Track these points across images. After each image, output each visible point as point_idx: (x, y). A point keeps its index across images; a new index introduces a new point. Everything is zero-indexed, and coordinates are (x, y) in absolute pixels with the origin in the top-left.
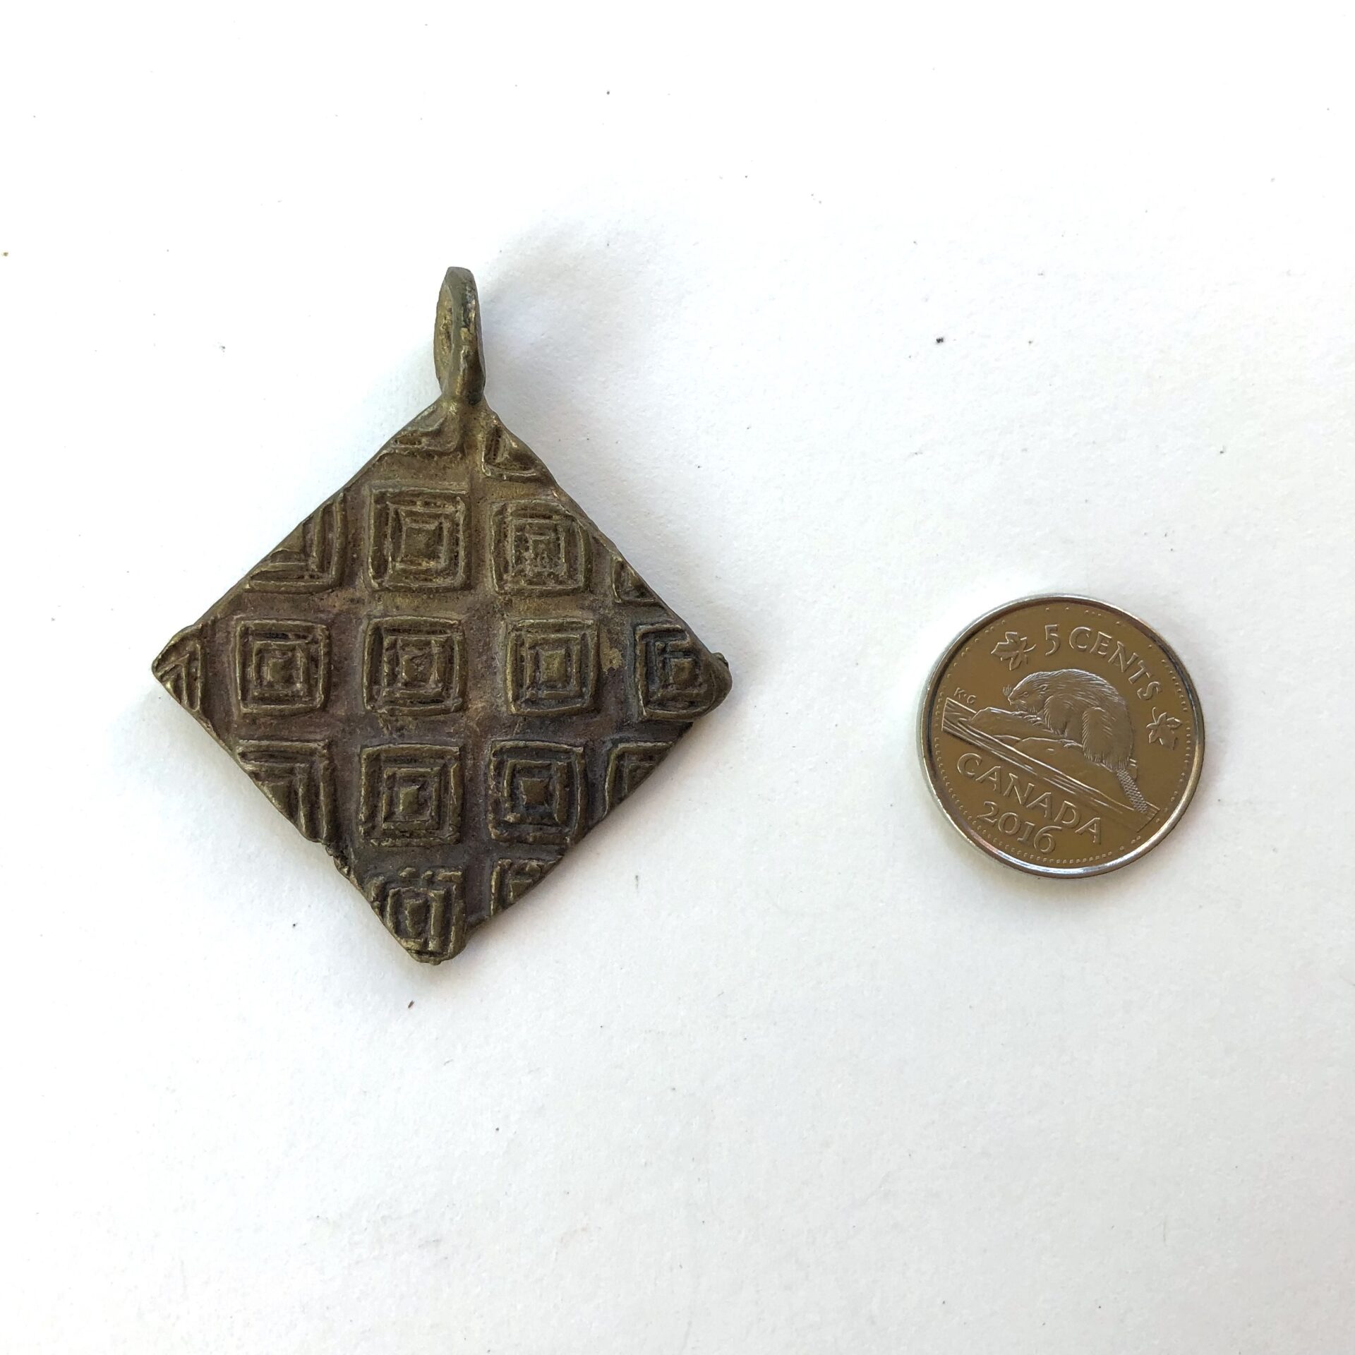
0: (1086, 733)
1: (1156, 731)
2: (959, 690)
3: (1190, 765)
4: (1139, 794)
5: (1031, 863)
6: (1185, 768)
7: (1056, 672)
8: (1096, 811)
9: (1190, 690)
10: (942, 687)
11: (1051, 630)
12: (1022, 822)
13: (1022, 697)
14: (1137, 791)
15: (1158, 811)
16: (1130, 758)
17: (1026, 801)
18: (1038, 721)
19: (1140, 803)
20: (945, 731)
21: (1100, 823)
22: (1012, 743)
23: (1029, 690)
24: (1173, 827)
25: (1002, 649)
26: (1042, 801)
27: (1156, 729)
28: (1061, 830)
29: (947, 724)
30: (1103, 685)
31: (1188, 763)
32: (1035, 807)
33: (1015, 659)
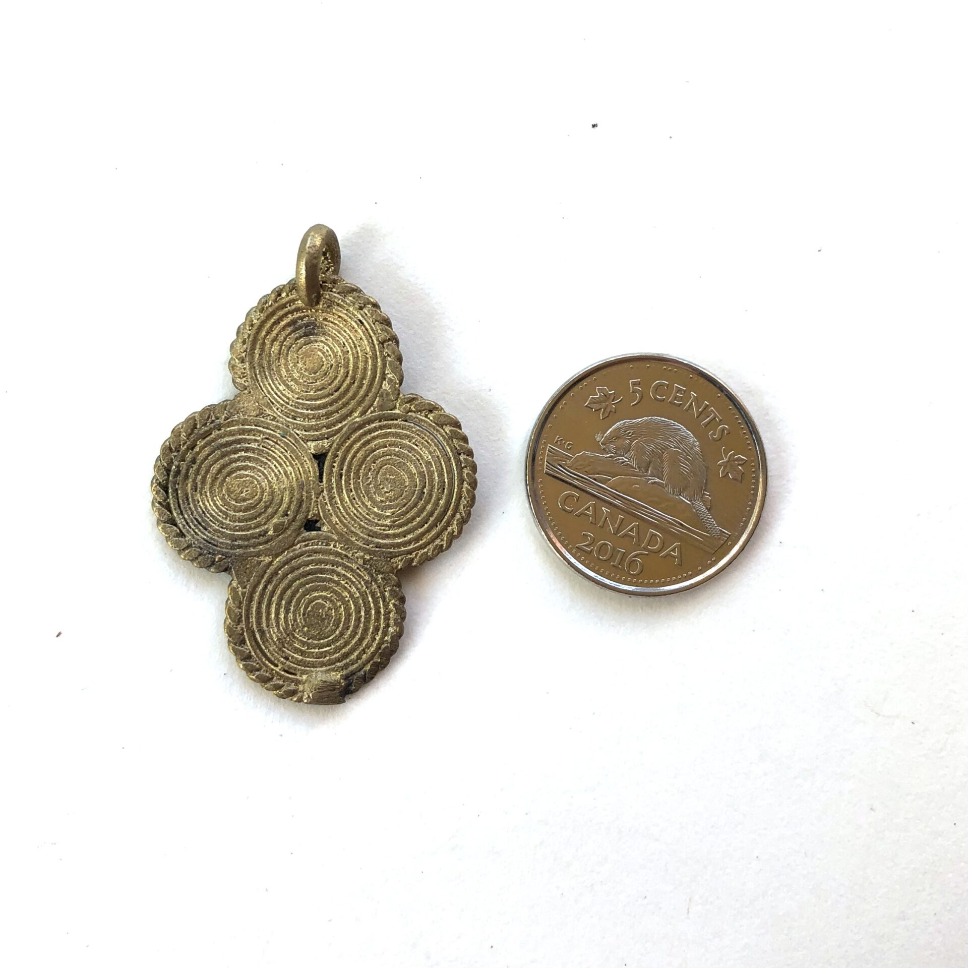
0: (666, 470)
1: (725, 467)
2: (559, 438)
3: (756, 495)
4: (713, 522)
5: (622, 584)
6: (752, 497)
7: (640, 420)
8: (676, 537)
9: (752, 430)
10: (544, 435)
11: (634, 384)
12: (613, 549)
13: (611, 441)
14: (711, 519)
15: (730, 535)
16: (705, 490)
17: (618, 531)
18: (626, 461)
19: (714, 529)
20: (547, 473)
21: (680, 547)
22: (604, 481)
23: (616, 436)
24: (742, 549)
25: (594, 401)
26: (631, 530)
27: (725, 465)
28: (647, 555)
29: (549, 467)
30: (679, 429)
31: (753, 494)
32: (626, 535)
33: (604, 410)
